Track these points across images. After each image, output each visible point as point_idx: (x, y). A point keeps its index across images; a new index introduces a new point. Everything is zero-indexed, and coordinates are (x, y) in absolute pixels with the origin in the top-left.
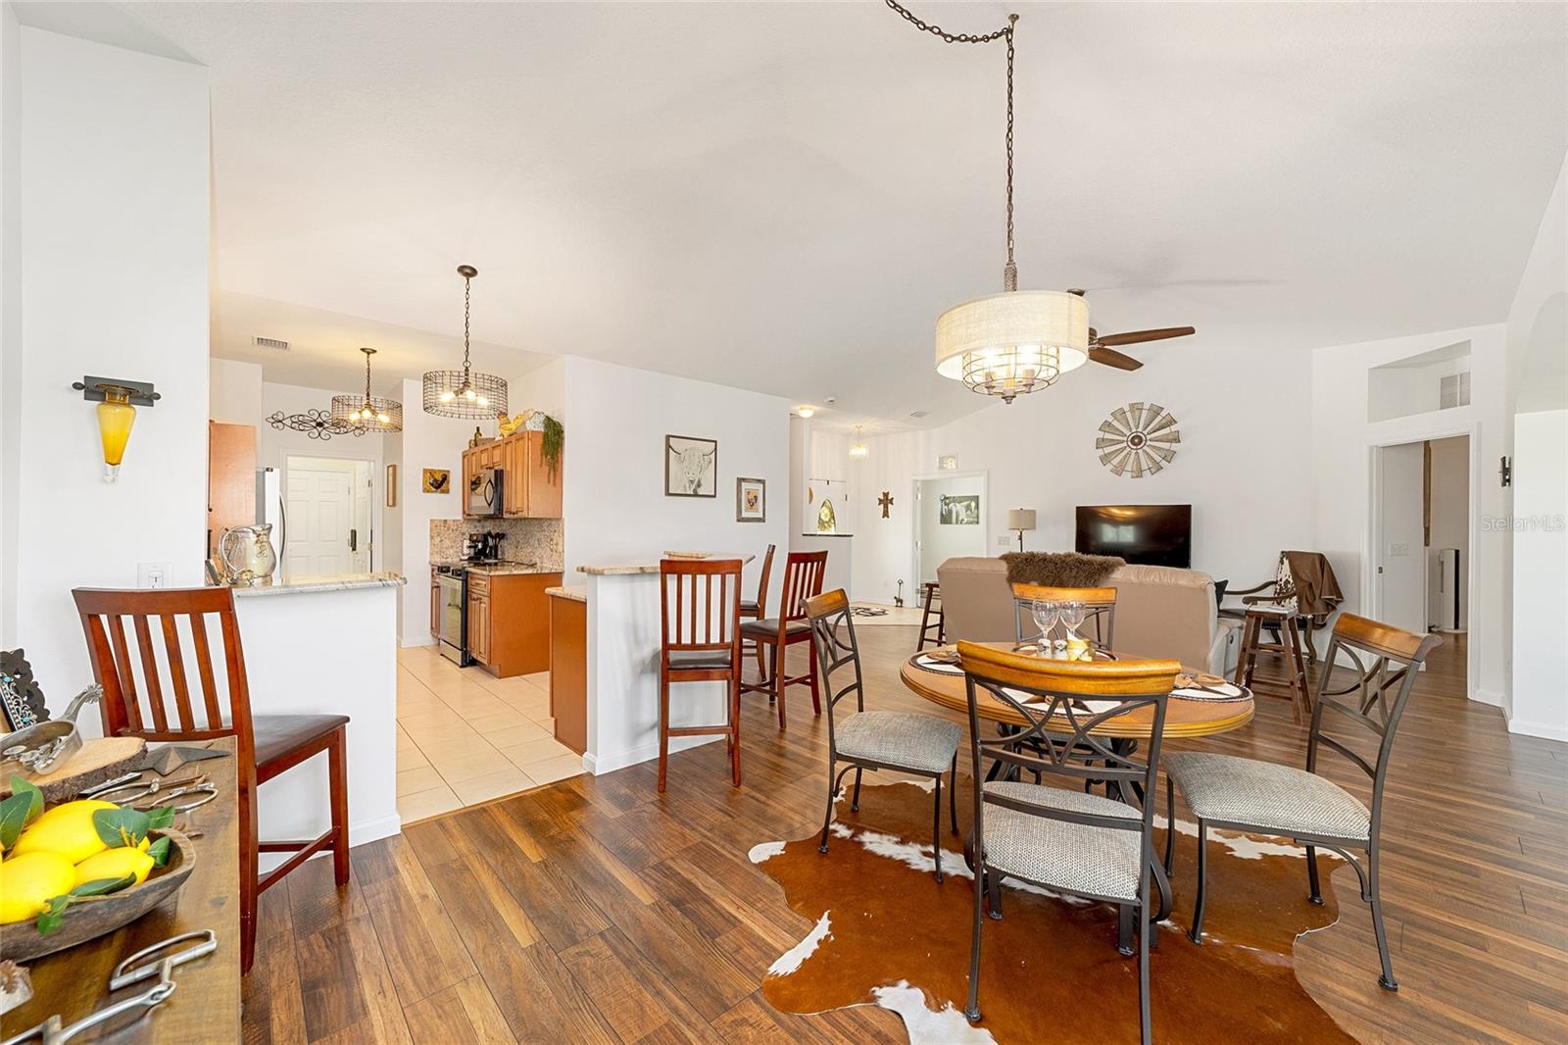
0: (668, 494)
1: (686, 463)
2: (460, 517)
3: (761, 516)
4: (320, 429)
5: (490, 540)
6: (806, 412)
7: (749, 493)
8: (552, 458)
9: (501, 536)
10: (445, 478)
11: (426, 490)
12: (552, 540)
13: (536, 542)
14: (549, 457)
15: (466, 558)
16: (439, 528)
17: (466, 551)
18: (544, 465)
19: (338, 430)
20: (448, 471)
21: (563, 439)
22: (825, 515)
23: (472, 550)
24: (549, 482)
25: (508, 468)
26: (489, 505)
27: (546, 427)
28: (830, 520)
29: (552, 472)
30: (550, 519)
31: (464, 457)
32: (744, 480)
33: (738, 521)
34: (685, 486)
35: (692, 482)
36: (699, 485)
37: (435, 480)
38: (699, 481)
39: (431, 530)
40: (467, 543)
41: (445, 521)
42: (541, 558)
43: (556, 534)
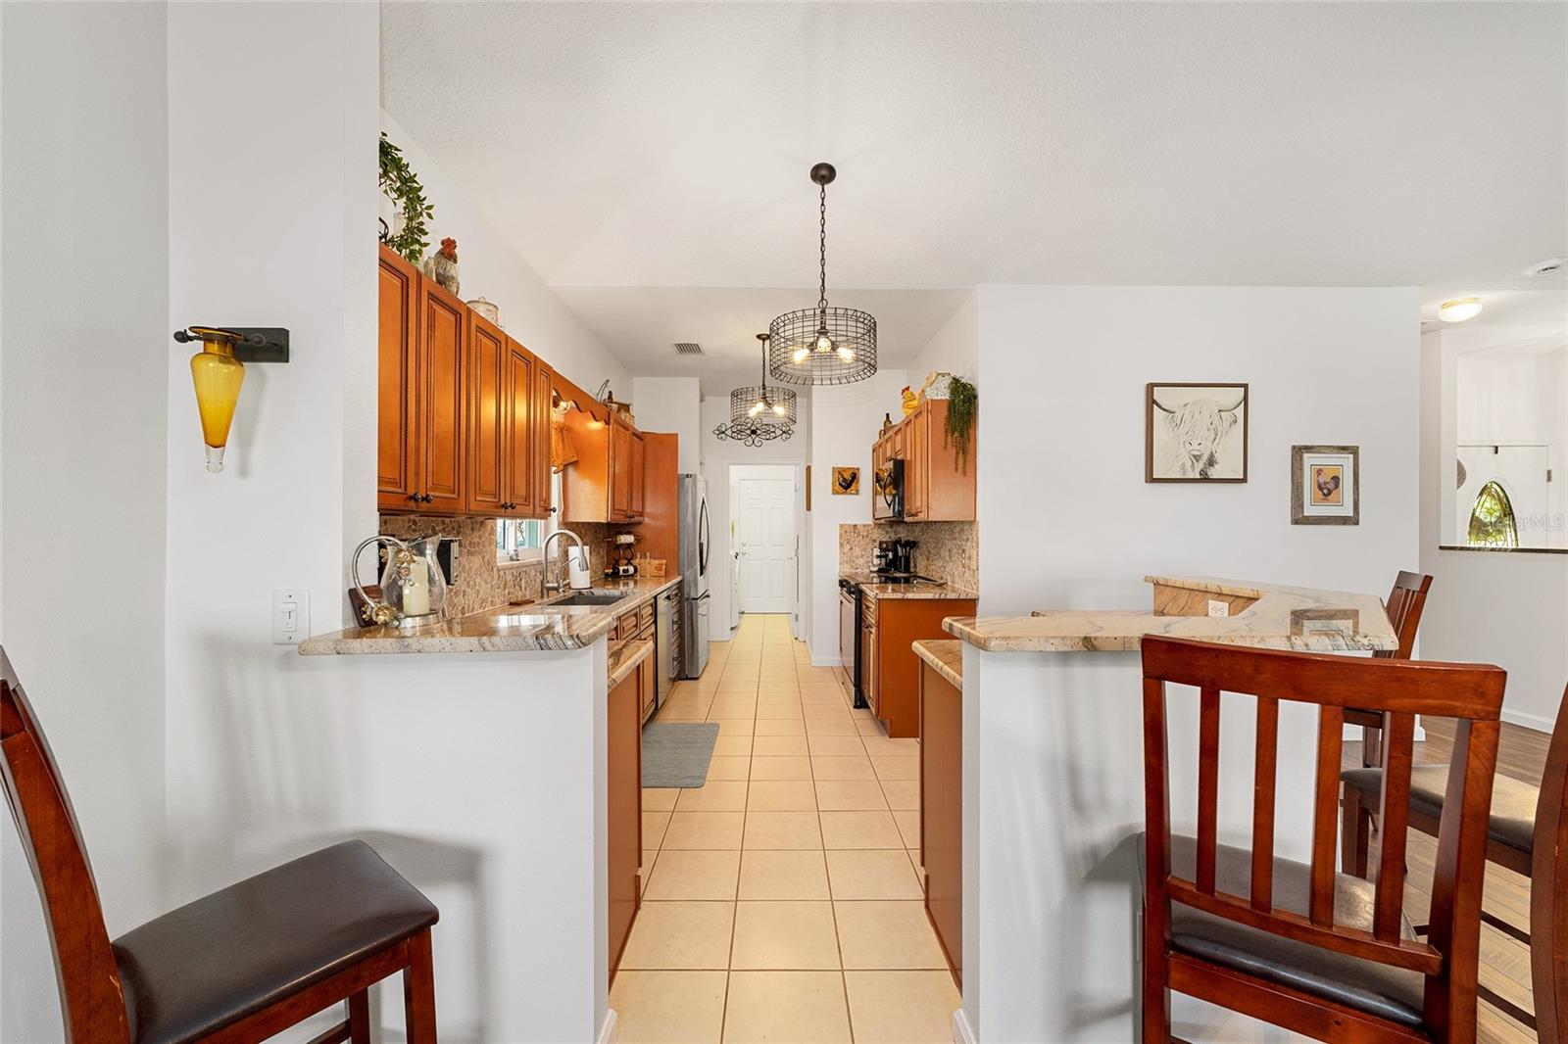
0: (1151, 479)
1: (1182, 430)
2: (870, 521)
3: (1351, 513)
4: (753, 436)
5: (899, 548)
6: (1462, 309)
7: (1319, 472)
8: (962, 436)
9: (912, 545)
10: (854, 477)
11: (835, 492)
12: (964, 551)
13: (947, 553)
14: (956, 435)
15: (876, 569)
16: (849, 532)
17: (876, 561)
18: (949, 445)
19: (768, 437)
20: (858, 469)
21: (976, 408)
22: (1488, 510)
23: (883, 560)
24: (956, 470)
25: (909, 458)
26: (889, 505)
27: (952, 393)
28: (1500, 520)
29: (961, 455)
30: (962, 522)
31: (874, 451)
32: (1309, 449)
33: (1296, 522)
34: (1183, 466)
35: (1197, 458)
36: (1211, 462)
37: (844, 480)
38: (1212, 456)
39: (841, 536)
40: (877, 552)
41: (855, 526)
42: (953, 575)
43: (969, 544)
